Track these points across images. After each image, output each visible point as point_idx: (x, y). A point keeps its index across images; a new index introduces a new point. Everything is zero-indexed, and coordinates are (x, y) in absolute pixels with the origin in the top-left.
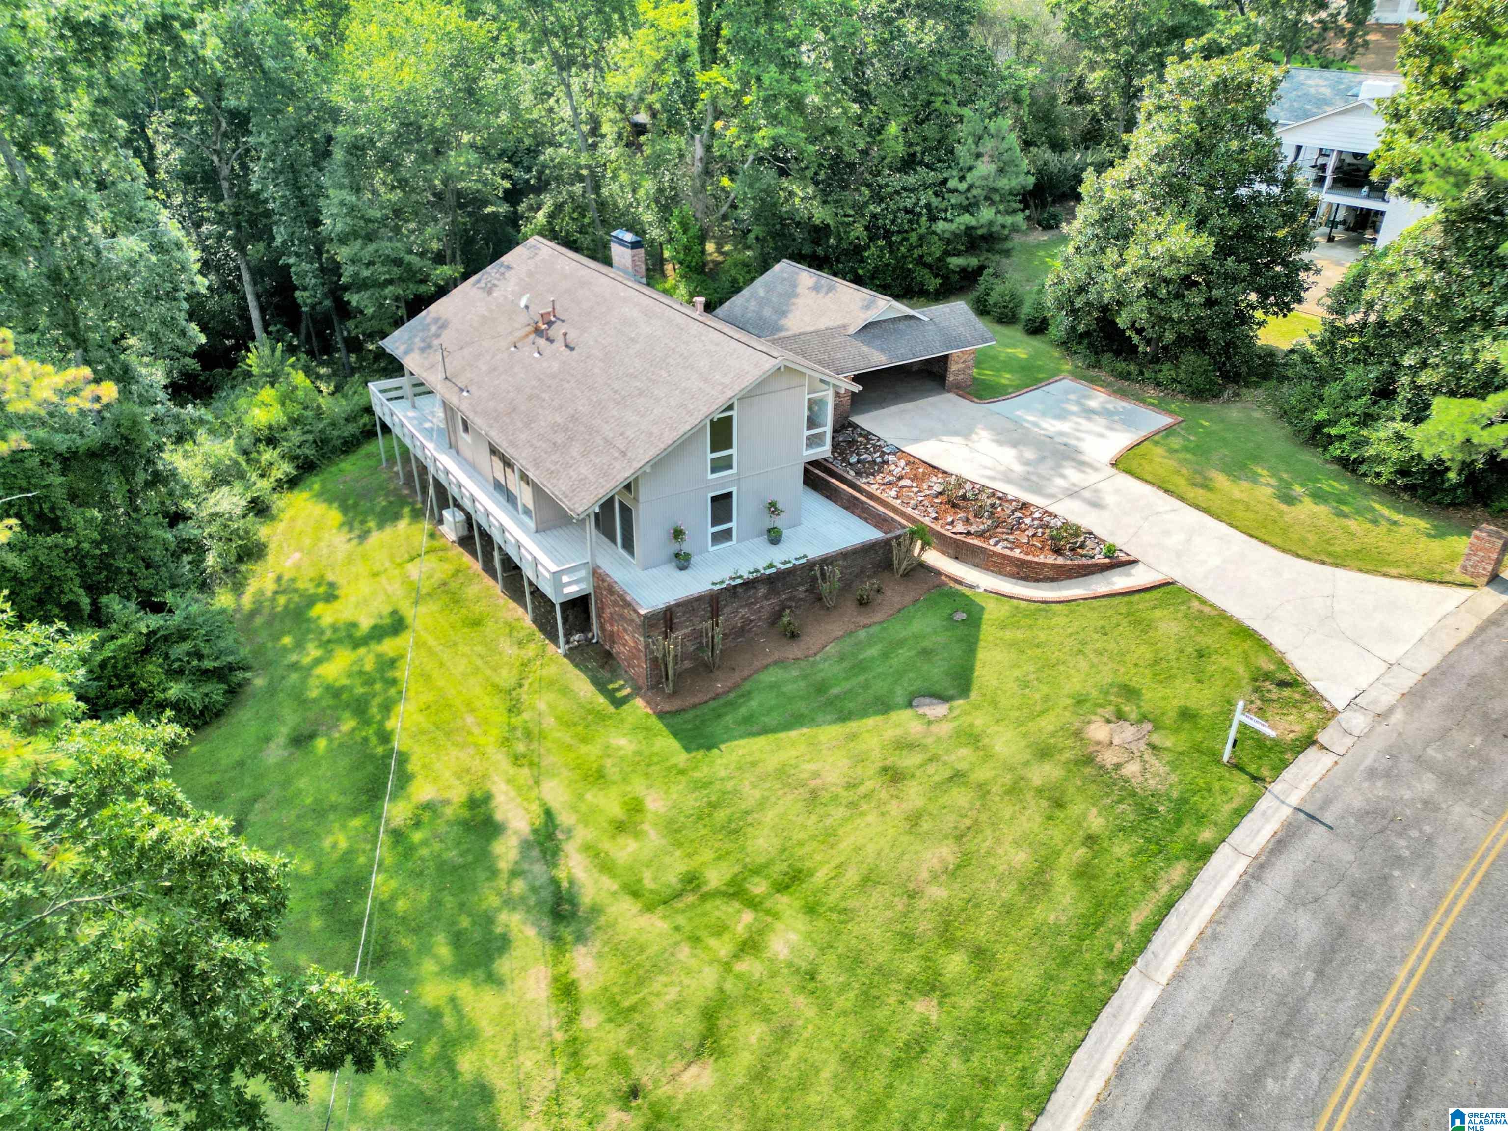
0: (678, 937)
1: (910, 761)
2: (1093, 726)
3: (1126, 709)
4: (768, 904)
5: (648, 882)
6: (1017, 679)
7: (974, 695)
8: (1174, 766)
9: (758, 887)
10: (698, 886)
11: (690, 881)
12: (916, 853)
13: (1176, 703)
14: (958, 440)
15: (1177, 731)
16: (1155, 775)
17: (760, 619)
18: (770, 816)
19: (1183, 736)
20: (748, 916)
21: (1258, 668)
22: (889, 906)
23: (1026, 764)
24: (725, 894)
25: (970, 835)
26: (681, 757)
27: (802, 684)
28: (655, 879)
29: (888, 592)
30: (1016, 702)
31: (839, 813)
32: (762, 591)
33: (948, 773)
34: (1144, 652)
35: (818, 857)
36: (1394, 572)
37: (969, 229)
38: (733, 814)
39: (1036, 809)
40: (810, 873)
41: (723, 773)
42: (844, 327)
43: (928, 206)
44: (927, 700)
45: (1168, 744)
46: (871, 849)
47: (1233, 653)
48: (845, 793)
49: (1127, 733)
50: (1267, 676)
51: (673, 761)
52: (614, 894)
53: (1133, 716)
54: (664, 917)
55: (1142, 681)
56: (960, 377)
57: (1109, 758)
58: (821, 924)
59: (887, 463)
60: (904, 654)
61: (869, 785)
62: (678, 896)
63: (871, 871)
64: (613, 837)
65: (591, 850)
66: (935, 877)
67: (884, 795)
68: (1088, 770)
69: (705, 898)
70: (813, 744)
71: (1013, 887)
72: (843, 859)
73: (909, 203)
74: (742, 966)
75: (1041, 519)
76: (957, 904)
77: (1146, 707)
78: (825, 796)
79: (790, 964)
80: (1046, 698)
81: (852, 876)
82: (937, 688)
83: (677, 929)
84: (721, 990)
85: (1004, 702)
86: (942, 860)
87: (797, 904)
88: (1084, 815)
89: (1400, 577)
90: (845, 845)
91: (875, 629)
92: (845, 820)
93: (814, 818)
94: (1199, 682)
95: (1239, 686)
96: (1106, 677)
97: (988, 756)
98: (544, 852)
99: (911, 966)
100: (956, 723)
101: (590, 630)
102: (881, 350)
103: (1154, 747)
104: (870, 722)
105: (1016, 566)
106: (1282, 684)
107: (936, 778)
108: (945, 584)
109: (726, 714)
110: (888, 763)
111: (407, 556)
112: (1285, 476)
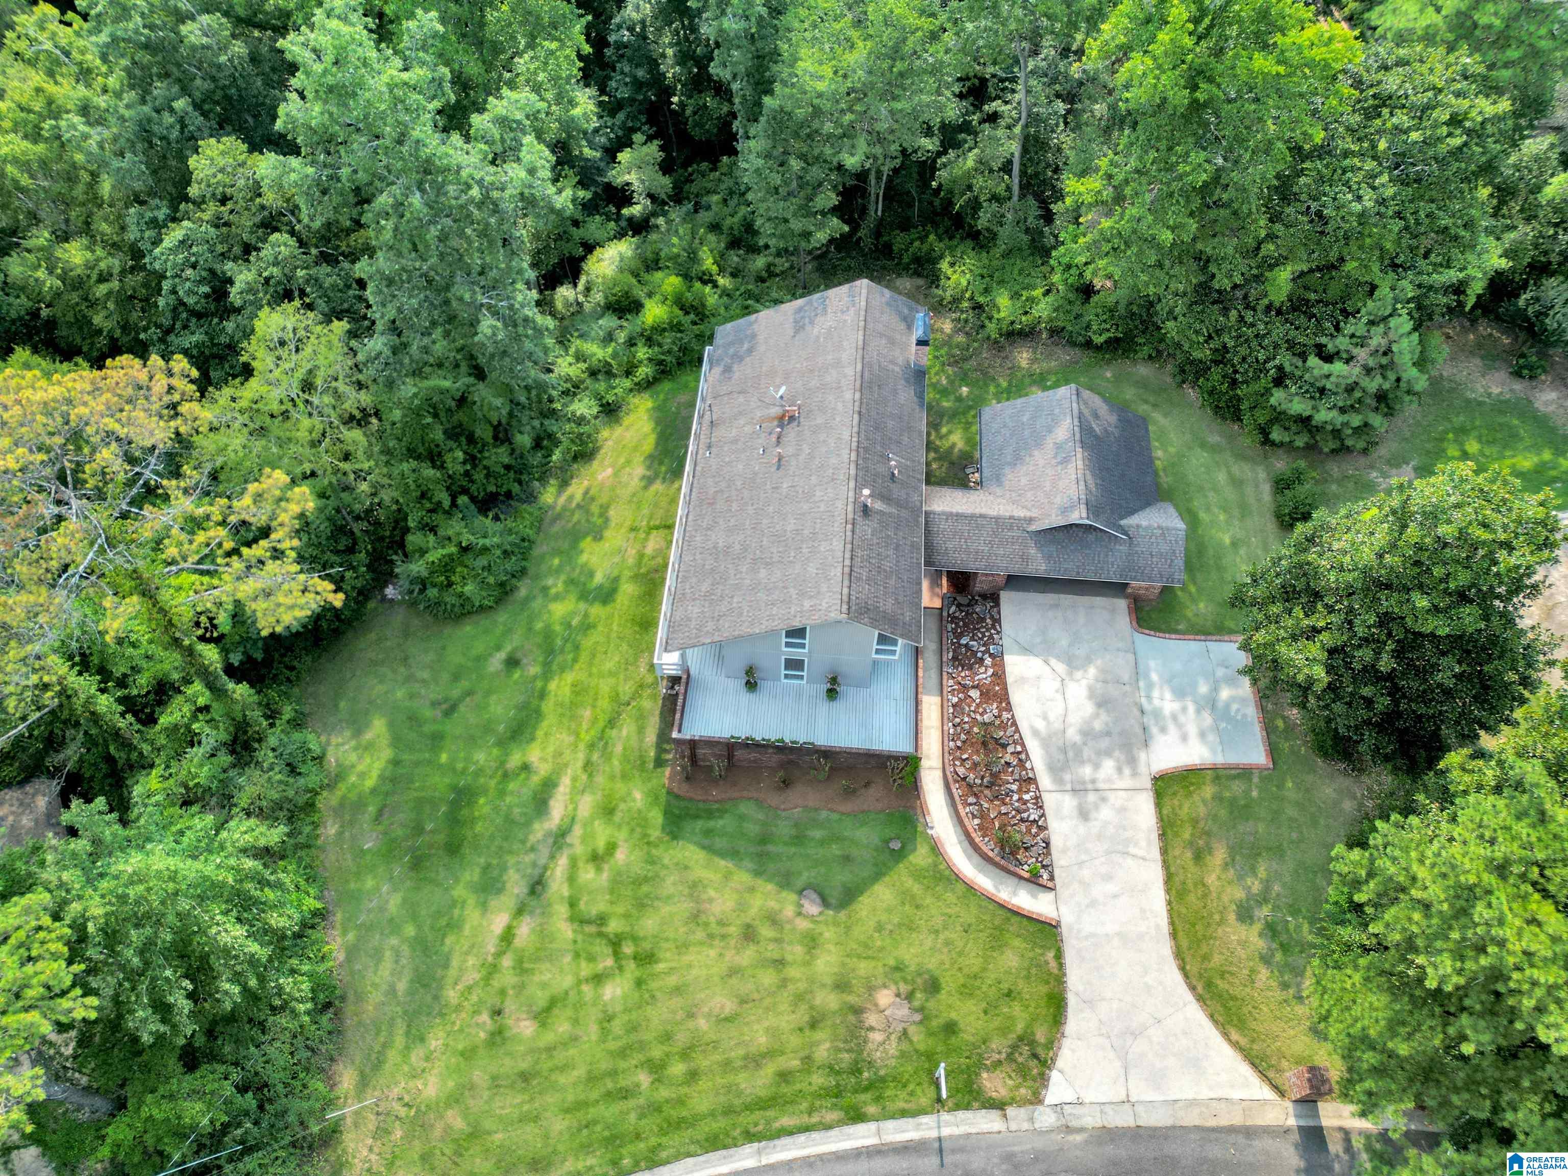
7: (842, 915)
12: (714, 993)
14: (1061, 668)
21: (1033, 1034)
25: (751, 1005)
27: (758, 828)
29: (872, 791)
31: (700, 935)
32: (769, 753)
33: (776, 956)
34: (973, 962)
36: (1235, 1036)
38: (651, 893)
40: (658, 961)
41: (666, 861)
42: (1031, 520)
44: (814, 896)
46: (695, 972)
47: (1031, 1009)
50: (1032, 1043)
51: (650, 832)
56: (1141, 592)
57: (872, 1019)
59: (982, 660)
66: (709, 1015)
67: (733, 943)
72: (678, 966)
74: (585, 988)
78: (703, 918)
79: (605, 1005)
80: (882, 949)
81: (672, 981)
86: (723, 1007)
89: (1235, 1045)
91: (835, 816)
93: (686, 929)
94: (986, 1012)
95: (1004, 1035)
99: (657, 1053)
102: (1048, 558)
106: (1035, 1056)
108: (912, 808)
110: (754, 923)
112: (1277, 888)
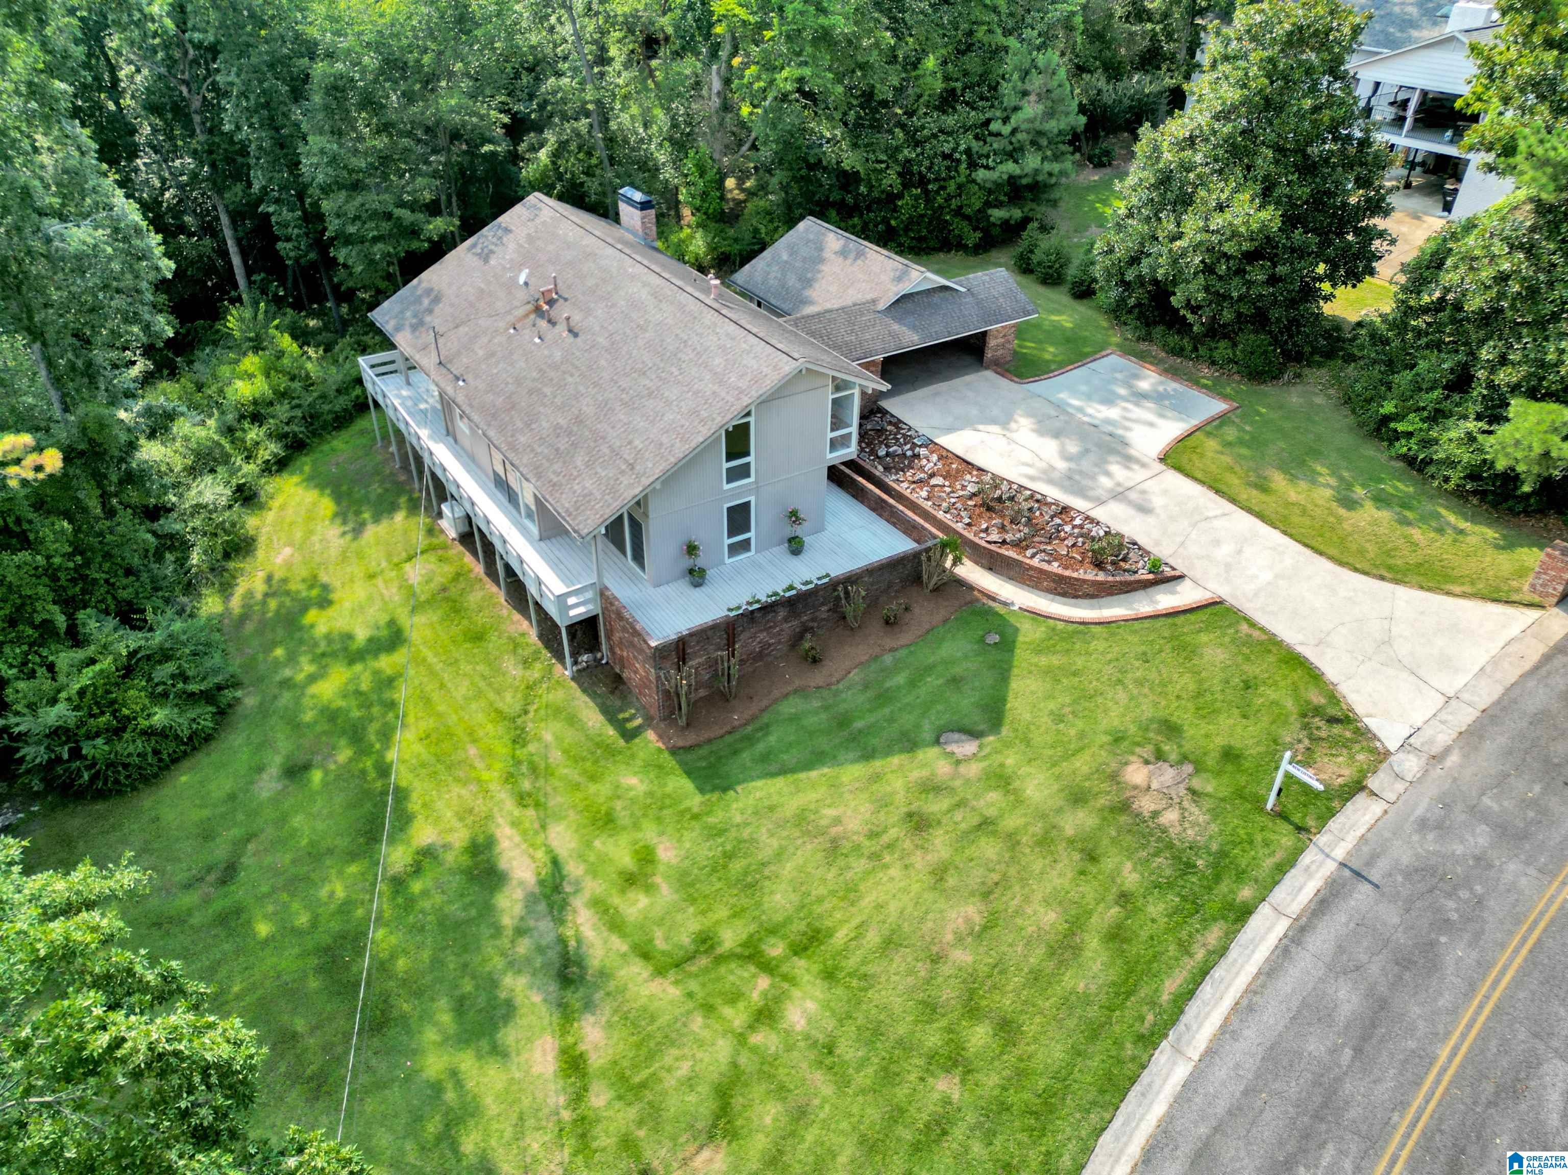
0: (690, 1005)
1: (936, 806)
2: (1130, 768)
3: (1166, 748)
4: (784, 969)
5: (660, 944)
6: (1051, 713)
7: (1005, 731)
8: (1215, 814)
9: (775, 949)
10: (712, 947)
11: (704, 941)
12: (941, 912)
13: (1220, 741)
14: (995, 429)
15: (1218, 774)
16: (1194, 824)
17: (779, 642)
18: (788, 869)
19: (1225, 779)
20: (764, 982)
21: (1308, 702)
22: (911, 972)
23: (1060, 810)
24: (739, 957)
25: (998, 891)
26: (695, 801)
27: (824, 716)
28: (667, 939)
29: (917, 610)
30: (1049, 739)
31: (860, 865)
32: (782, 613)
33: (976, 820)
34: (1185, 682)
35: (838, 915)
36: (1457, 589)
37: (1012, 180)
38: (750, 865)
39: (1068, 860)
40: (830, 933)
41: (738, 819)
42: (874, 301)
43: (968, 152)
44: (956, 736)
45: (1209, 789)
46: (893, 907)
47: (1282, 684)
48: (867, 843)
49: (1167, 775)
50: (1317, 711)
51: (687, 803)
52: (624, 956)
53: (1173, 757)
54: (676, 983)
55: (1184, 716)
56: (1000, 353)
57: (1146, 805)
58: (839, 991)
59: (917, 456)
60: (933, 682)
61: (893, 833)
62: (690, 958)
63: (893, 932)
64: (623, 891)
65: (599, 905)
66: (960, 939)
67: (907, 844)
68: (1123, 819)
69: (720, 960)
70: (834, 785)
71: (1041, 951)
72: (864, 918)
73: (947, 148)
74: (756, 1039)
75: (1081, 527)
76: (983, 969)
77: (1188, 747)
78: (846, 846)
79: (807, 1037)
80: (1082, 735)
81: (873, 938)
82: (966, 721)
83: (690, 995)
84: (735, 1065)
85: (1037, 738)
86: (967, 920)
87: (816, 968)
88: (1118, 871)
89: (1464, 595)
90: (867, 902)
91: (903, 652)
92: (867, 873)
93: (834, 871)
94: (1245, 717)
95: (1286, 723)
96: (1147, 710)
97: (1019, 801)
98: (551, 906)
99: (933, 1039)
100: (986, 763)
101: (600, 650)
102: (914, 328)
103: (1193, 792)
104: (896, 760)
105: (1054, 581)
106: (1333, 720)
107: (963, 826)
108: (977, 600)
109: (741, 750)
110: (913, 807)
111: (404, 555)
112: (1346, 474)
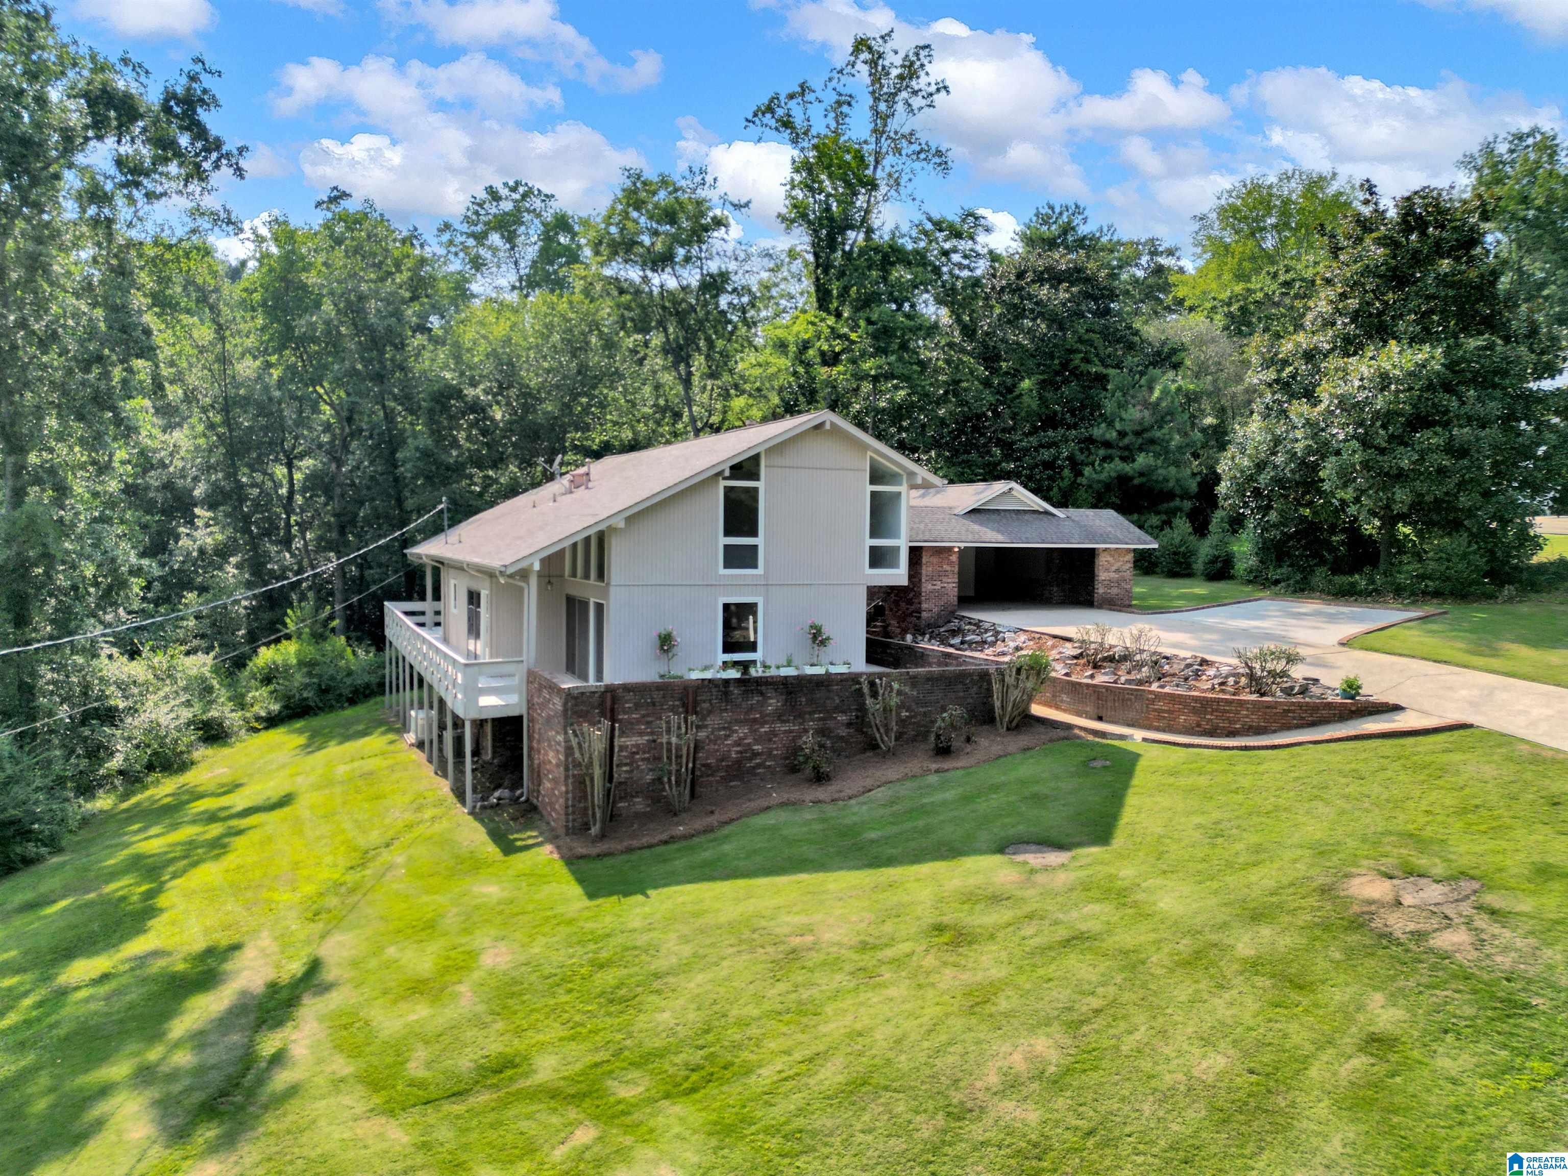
0: (419, 1160)
1: (987, 918)
3: (1421, 862)
4: (638, 1116)
5: (415, 1069)
6: (1200, 827)
7: (1119, 840)
8: (1547, 938)
9: (631, 1087)
10: (510, 1079)
11: (499, 1070)
13: (1522, 858)
15: (1537, 892)
16: (1507, 949)
19: (1553, 900)
20: (585, 1134)
24: (556, 1095)
28: (431, 1062)
29: (984, 742)
30: (1198, 853)
31: (833, 981)
32: (774, 703)
33: (1062, 933)
35: (771, 1044)
39: (1246, 990)
41: (636, 924)
42: (948, 507)
44: (1034, 847)
45: (1523, 908)
48: (855, 957)
49: (1430, 892)
53: (1438, 872)
54: (412, 1125)
55: (1445, 831)
56: (1115, 591)
57: (1398, 923)
59: (1002, 639)
60: (1000, 798)
61: (904, 947)
62: (462, 1091)
66: (1013, 1085)
67: (929, 962)
68: (1355, 939)
69: (512, 1097)
70: (813, 892)
77: (1462, 861)
78: (813, 959)
80: (1257, 849)
82: (1052, 834)
83: (428, 1145)
85: (1175, 852)
86: (1031, 1058)
91: (955, 775)
92: (842, 993)
94: (1562, 833)
97: (1143, 915)
100: (1083, 873)
101: (520, 786)
102: (999, 533)
103: (1492, 911)
104: (924, 869)
105: (1194, 711)
107: (1033, 942)
108: (1079, 737)
109: (675, 859)
110: (946, 919)
111: (346, 760)
